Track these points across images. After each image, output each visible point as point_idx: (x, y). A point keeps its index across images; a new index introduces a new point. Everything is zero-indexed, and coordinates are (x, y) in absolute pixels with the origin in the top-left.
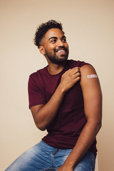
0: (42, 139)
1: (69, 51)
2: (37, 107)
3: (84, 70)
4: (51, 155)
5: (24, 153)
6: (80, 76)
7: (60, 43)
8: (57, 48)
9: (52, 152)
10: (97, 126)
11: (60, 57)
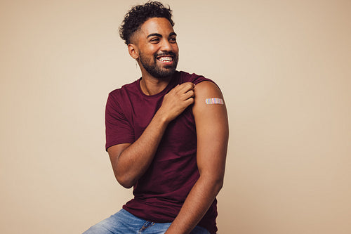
0: (124, 207)
1: (179, 57)
2: (119, 147)
3: (201, 90)
4: (138, 232)
5: (91, 229)
6: (194, 97)
7: (165, 45)
8: (160, 52)
9: (139, 226)
10: (215, 185)
11: (163, 69)
